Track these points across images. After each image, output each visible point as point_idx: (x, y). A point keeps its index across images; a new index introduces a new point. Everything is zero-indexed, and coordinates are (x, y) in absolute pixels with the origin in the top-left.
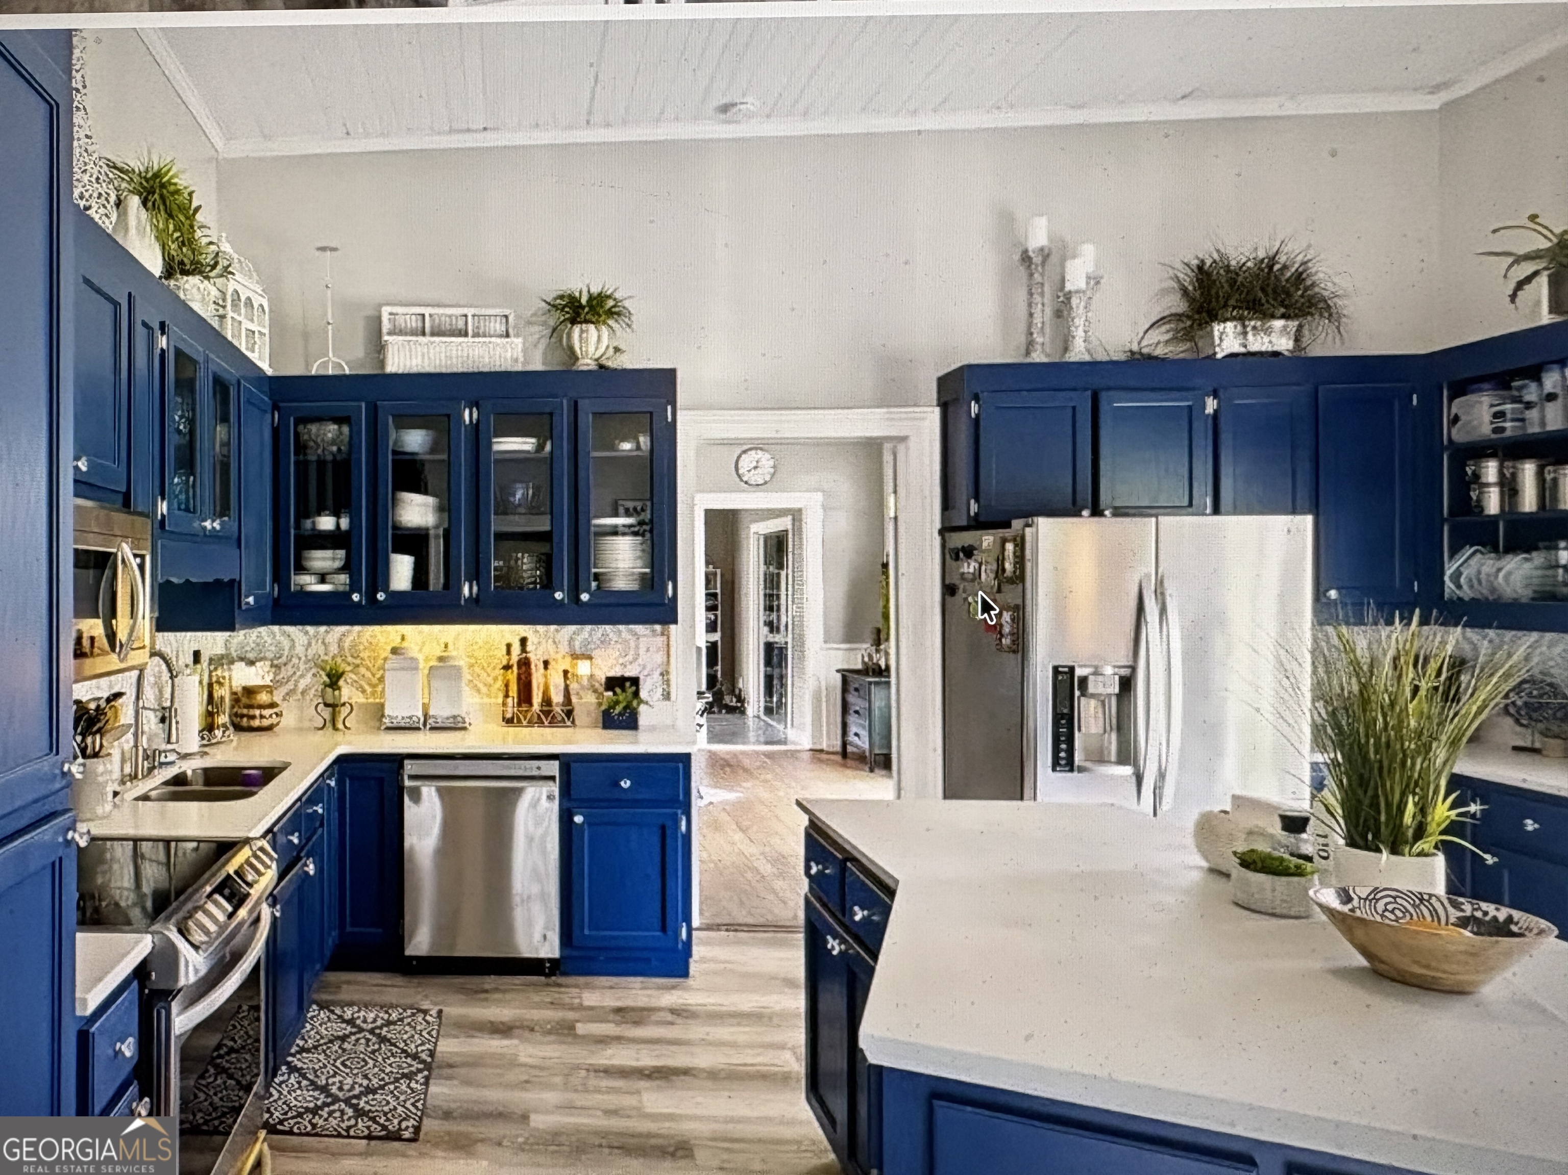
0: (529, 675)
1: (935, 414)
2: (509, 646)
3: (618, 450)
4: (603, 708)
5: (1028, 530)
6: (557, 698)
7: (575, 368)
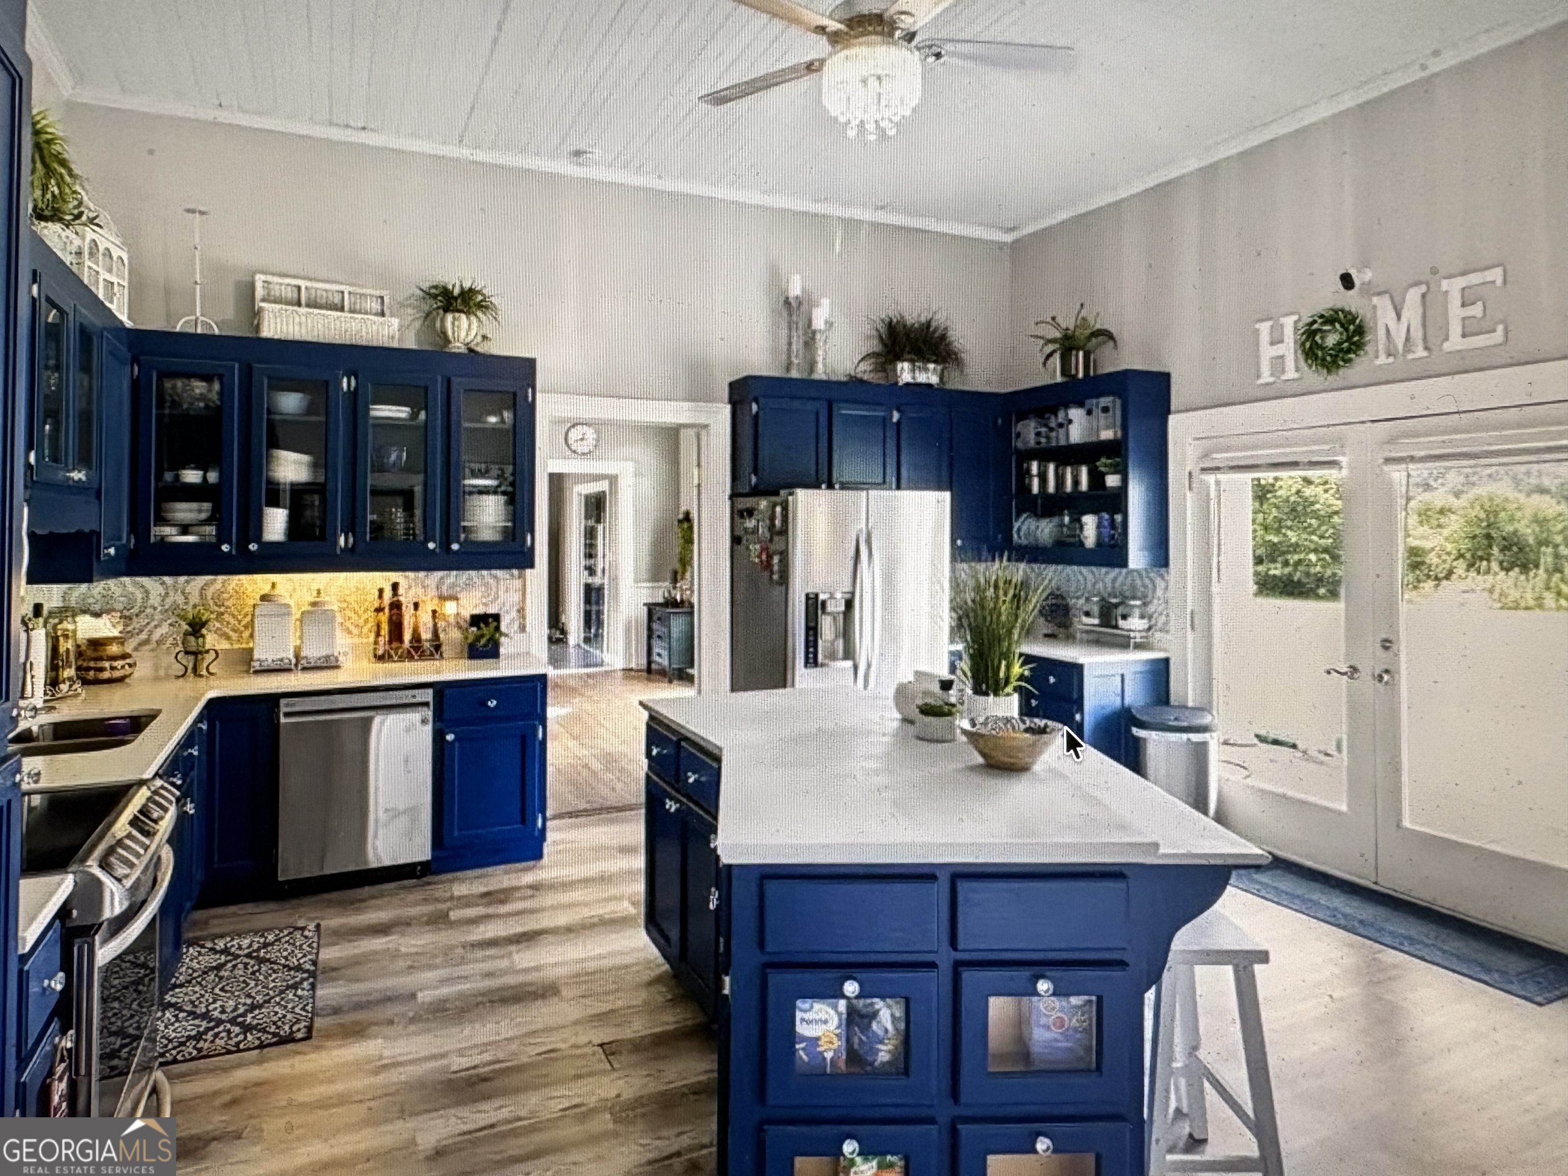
0: (400, 616)
1: (727, 409)
2: (381, 591)
3: (486, 422)
4: (470, 641)
5: (790, 498)
6: (426, 635)
7: (447, 350)
